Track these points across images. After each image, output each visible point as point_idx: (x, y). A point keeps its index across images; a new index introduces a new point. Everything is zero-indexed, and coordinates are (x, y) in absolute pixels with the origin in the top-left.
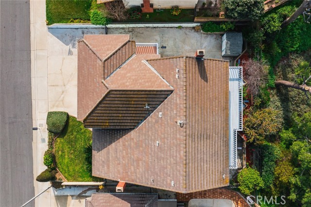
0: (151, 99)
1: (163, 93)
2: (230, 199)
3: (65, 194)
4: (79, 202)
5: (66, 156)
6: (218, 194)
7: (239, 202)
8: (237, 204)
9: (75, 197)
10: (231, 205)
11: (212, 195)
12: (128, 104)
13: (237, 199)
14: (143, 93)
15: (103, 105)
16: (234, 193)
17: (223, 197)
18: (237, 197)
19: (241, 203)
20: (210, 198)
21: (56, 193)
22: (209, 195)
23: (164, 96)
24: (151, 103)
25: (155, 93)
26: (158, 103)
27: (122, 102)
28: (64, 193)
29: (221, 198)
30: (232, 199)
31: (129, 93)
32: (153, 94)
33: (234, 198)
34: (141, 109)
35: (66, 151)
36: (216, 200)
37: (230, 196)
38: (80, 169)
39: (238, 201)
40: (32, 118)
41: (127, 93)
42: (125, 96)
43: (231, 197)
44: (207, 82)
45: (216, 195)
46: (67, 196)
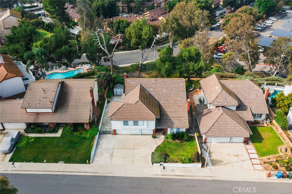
1: (141, 87)
3: (210, 160)
4: (213, 153)
5: (182, 153)
9: (211, 155)
21: (210, 165)
28: (209, 161)
35: (178, 154)
38: (189, 147)
40: (157, 178)
46: (211, 159)
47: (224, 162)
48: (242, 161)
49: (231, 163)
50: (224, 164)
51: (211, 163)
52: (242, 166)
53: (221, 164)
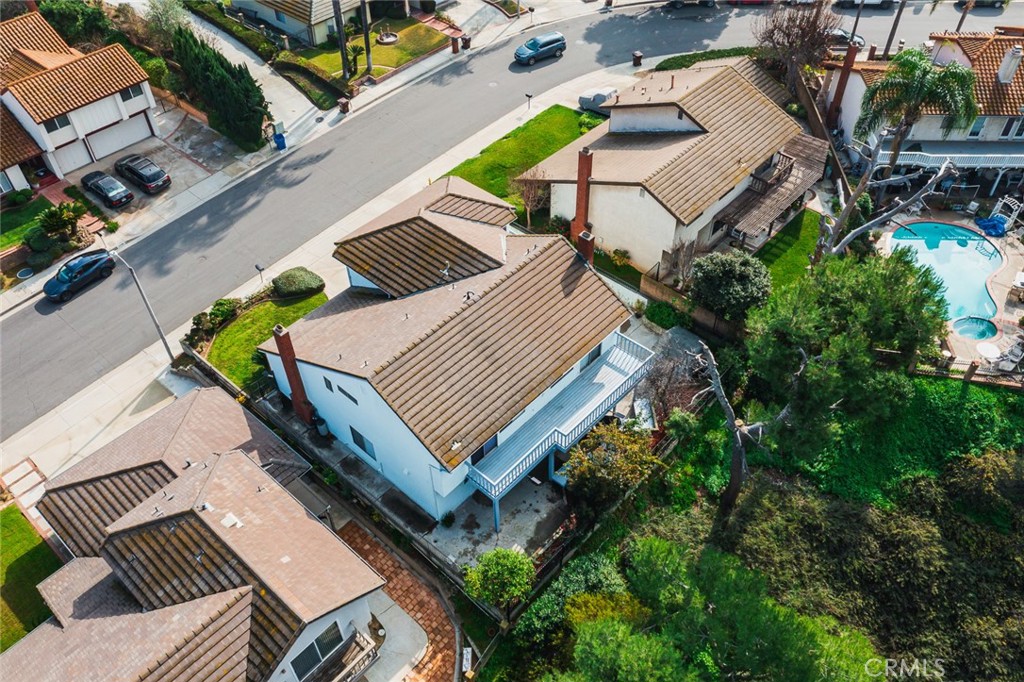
0: (460, 262)
1: (486, 261)
2: (428, 633)
3: (172, 390)
6: (415, 602)
7: (439, 656)
8: (433, 657)
10: (419, 647)
11: (400, 592)
12: (423, 252)
13: (441, 645)
14: (459, 245)
15: (389, 234)
16: (448, 628)
17: (419, 615)
18: (446, 640)
19: (443, 660)
20: (391, 596)
21: (163, 376)
22: (394, 588)
23: (482, 267)
24: (456, 268)
25: (475, 254)
26: (465, 273)
27: (418, 244)
28: (172, 386)
29: (412, 613)
30: (432, 635)
31: (441, 234)
32: (470, 256)
33: (438, 638)
34: (435, 270)
36: (397, 608)
37: (434, 625)
39: (441, 651)
41: (437, 233)
42: (431, 236)
43: (434, 631)
44: (566, 296)
45: (408, 601)
46: (171, 394)
47: (131, 415)
48: (75, 455)
49: (108, 425)
50: (125, 409)
51: (163, 383)
52: (70, 439)
53: (135, 403)
